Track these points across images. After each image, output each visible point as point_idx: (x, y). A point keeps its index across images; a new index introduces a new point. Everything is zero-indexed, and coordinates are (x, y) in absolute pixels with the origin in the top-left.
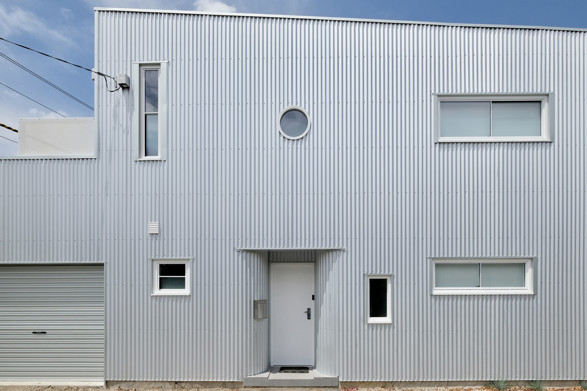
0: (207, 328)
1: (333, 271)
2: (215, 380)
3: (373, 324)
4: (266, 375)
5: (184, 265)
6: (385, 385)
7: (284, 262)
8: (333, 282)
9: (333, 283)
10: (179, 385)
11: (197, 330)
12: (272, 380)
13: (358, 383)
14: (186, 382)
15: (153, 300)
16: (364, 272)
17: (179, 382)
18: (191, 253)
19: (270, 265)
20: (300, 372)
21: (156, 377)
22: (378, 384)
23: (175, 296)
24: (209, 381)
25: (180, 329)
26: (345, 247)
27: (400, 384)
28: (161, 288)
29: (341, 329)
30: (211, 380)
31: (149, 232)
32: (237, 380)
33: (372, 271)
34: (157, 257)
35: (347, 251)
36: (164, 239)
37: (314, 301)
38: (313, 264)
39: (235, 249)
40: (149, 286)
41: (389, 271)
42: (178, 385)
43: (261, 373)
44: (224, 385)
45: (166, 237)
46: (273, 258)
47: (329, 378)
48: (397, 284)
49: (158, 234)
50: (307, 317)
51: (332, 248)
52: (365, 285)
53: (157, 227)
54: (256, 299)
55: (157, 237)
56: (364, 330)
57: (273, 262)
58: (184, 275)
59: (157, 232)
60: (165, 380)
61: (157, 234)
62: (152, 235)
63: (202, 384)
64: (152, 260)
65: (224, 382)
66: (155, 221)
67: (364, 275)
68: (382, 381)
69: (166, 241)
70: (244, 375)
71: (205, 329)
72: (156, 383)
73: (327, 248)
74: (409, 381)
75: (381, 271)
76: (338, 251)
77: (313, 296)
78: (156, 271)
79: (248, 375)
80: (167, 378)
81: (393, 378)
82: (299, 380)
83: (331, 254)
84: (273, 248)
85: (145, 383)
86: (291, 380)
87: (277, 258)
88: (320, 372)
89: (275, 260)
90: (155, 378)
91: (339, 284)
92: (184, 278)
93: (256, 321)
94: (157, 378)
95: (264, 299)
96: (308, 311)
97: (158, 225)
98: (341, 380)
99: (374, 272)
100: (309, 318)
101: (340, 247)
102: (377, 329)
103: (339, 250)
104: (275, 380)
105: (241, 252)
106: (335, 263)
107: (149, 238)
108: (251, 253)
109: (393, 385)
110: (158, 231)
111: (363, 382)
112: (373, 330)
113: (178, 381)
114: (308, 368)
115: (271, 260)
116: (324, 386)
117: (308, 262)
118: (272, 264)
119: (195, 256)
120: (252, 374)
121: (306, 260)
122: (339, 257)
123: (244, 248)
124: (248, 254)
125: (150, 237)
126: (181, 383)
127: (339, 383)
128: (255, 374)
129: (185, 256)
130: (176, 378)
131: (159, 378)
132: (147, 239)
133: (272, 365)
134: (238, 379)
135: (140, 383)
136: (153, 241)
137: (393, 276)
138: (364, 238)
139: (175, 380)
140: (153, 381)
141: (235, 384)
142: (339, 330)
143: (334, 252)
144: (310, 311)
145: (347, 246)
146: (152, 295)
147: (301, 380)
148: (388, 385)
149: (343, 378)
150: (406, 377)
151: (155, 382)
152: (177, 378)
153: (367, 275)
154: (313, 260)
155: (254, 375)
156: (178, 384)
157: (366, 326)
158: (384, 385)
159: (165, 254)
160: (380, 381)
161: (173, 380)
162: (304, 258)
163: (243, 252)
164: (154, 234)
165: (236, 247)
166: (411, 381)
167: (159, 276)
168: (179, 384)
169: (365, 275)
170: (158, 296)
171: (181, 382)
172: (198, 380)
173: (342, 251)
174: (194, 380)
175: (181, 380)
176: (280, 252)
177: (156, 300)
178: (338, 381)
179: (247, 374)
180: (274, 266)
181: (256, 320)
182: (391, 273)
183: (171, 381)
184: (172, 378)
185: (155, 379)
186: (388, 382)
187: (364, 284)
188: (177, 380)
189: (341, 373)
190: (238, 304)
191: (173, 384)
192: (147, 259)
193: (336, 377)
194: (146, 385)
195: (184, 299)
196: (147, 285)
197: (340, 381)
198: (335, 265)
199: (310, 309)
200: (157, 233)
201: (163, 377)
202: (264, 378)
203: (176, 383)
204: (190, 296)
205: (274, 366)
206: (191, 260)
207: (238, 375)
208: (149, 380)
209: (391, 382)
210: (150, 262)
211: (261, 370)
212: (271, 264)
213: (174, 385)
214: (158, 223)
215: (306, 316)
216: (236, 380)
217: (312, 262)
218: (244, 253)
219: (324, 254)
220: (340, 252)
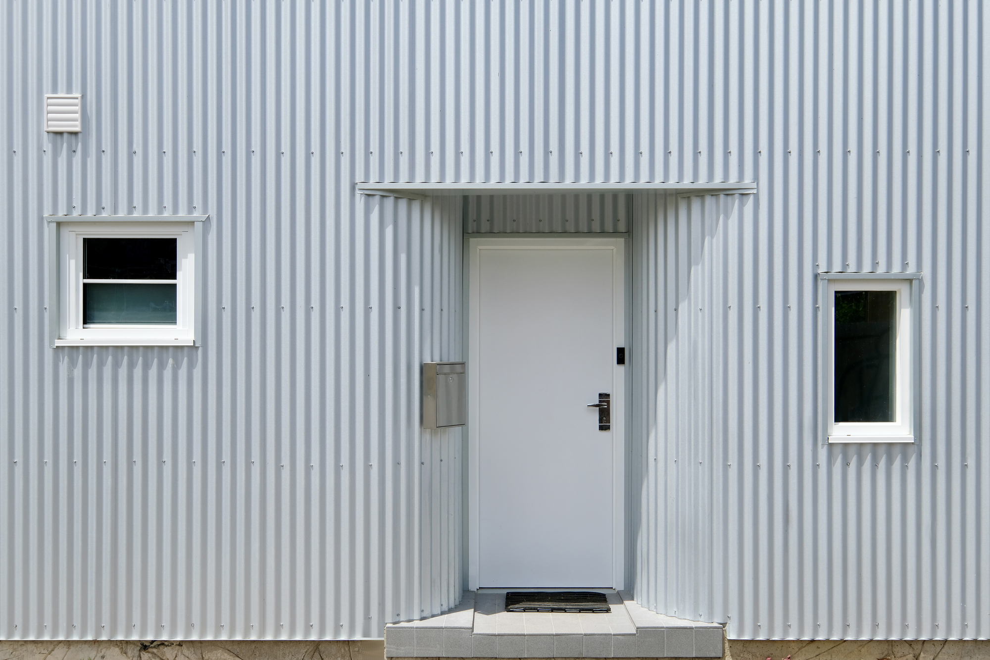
0: (256, 457)
1: (703, 265)
2: (284, 638)
3: (846, 445)
4: (463, 618)
5: (174, 241)
6: (888, 655)
7: (515, 233)
8: (703, 300)
9: (703, 304)
10: (153, 653)
11: (220, 464)
12: (488, 635)
13: (792, 644)
14: (180, 644)
15: (61, 364)
16: (816, 266)
17: (155, 644)
18: (198, 201)
19: (469, 246)
20: (581, 611)
21: (71, 627)
22: (863, 650)
23: (141, 349)
24: (262, 641)
25: (161, 463)
26: (748, 180)
27: (943, 650)
28: (87, 319)
29: (733, 461)
30: (269, 638)
31: (48, 126)
32: (364, 636)
33: (845, 265)
34: (76, 214)
35: (756, 197)
36: (100, 152)
37: (622, 368)
38: (621, 241)
39: (357, 187)
40: (47, 315)
41: (905, 265)
42: (150, 655)
43: (443, 613)
44: (317, 654)
45: (107, 145)
46: (478, 220)
47: (691, 628)
48: (935, 308)
49: (80, 136)
50: (597, 424)
51: (702, 183)
52: (820, 314)
53: (78, 108)
54: (427, 360)
55: (74, 144)
56: (815, 467)
57: (478, 233)
58: (174, 277)
59: (76, 126)
60: (104, 638)
61: (75, 134)
62: (59, 137)
63: (237, 649)
64: (59, 224)
65: (317, 644)
66: (69, 89)
67: (816, 277)
68: (878, 641)
69: (107, 160)
70: (389, 618)
71: (249, 463)
72: (72, 648)
73: (687, 183)
74: (975, 641)
75: (875, 264)
76: (722, 197)
77: (621, 352)
78: (73, 263)
79: (402, 618)
80: (114, 630)
81: (919, 630)
82: (585, 635)
83: (696, 205)
84: (479, 184)
85: (30, 647)
86: (557, 635)
87: (491, 220)
88: (652, 607)
89: (485, 226)
90: (69, 632)
91: (726, 308)
92: (175, 286)
93: (427, 436)
94: (75, 632)
95: (452, 360)
96: (600, 401)
97: (78, 101)
98: (732, 636)
99: (852, 268)
100: (604, 425)
101: (733, 180)
102: (860, 464)
103: (728, 192)
104: (499, 635)
105: (377, 198)
106: (712, 237)
107: (47, 146)
108: (410, 200)
109: (917, 652)
110: (78, 123)
111: (813, 641)
112: (848, 464)
113: (153, 642)
114: (604, 595)
115: (471, 227)
116: (672, 656)
117: (603, 233)
118: (473, 241)
119: (212, 212)
120: (416, 616)
121: (596, 227)
122: (727, 217)
123: (387, 185)
124: (403, 204)
125: (50, 145)
126: (161, 647)
127: (727, 645)
128: (425, 614)
129: (175, 210)
130: (144, 631)
131: (84, 632)
132: (41, 151)
133: (473, 586)
134: (366, 633)
135: (15, 650)
136: (60, 160)
137: (921, 281)
138: (816, 153)
139: (141, 636)
140: (60, 642)
141: (356, 649)
142: (726, 467)
143: (709, 200)
144: (608, 402)
145: (756, 178)
146: (58, 343)
147: (590, 635)
148: (899, 655)
149: (741, 630)
150: (964, 627)
151: (69, 643)
152: (89, 629)
153: (827, 276)
154: (622, 227)
155: (422, 619)
156: (150, 650)
157: (823, 453)
158: (886, 653)
159: (107, 201)
160: (871, 641)
161: (135, 638)
162: (590, 220)
163: (385, 199)
164: (65, 136)
165: (359, 177)
166: (980, 639)
167: (82, 281)
168: (155, 650)
169: (819, 278)
170: (81, 349)
171: (162, 643)
172: (224, 638)
173: (737, 196)
174: (209, 638)
175: (164, 638)
176: (505, 197)
177: (72, 364)
178: (724, 638)
179: (398, 615)
180: (481, 247)
181: (428, 431)
182: (911, 270)
183: (127, 642)
184: (129, 631)
185: (68, 636)
186: (901, 642)
187: (816, 310)
188: (150, 638)
189: (734, 613)
190: (367, 375)
191: (133, 652)
192: (41, 219)
193: (715, 625)
194: (37, 656)
195: (173, 359)
196: (41, 309)
197: (730, 641)
198: (713, 246)
199: (608, 396)
200: (78, 129)
201: (99, 628)
202: (461, 628)
203: (144, 646)
204: (194, 348)
205: (481, 592)
206: (198, 226)
207: (367, 618)
208: (47, 638)
209: (910, 643)
210: (49, 231)
211: (443, 603)
212: (471, 239)
213: (137, 654)
214: (79, 95)
215: (594, 417)
216: (358, 637)
217: (615, 233)
218: (389, 202)
219: (668, 207)
220: (730, 198)
